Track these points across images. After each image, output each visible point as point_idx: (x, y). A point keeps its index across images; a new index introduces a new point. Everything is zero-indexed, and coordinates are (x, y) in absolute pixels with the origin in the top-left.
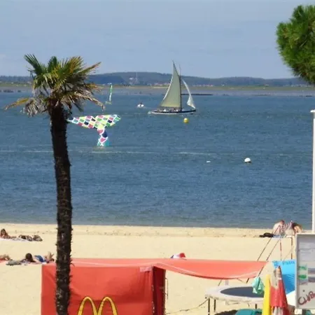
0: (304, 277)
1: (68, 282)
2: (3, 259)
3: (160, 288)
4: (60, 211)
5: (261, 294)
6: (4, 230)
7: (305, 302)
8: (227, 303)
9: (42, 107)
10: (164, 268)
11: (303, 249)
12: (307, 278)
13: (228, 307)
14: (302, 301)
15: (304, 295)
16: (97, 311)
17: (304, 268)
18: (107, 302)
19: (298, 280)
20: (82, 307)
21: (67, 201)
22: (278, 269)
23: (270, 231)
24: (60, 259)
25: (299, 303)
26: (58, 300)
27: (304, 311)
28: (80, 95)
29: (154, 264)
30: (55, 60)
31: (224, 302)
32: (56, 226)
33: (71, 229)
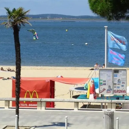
0: (102, 83)
1: (20, 85)
2: (2, 78)
3: (53, 87)
4: (17, 61)
5: (87, 89)
6: (2, 68)
7: (102, 92)
8: (77, 93)
9: (10, 25)
10: (54, 81)
11: (101, 74)
12: (103, 84)
13: (77, 94)
14: (101, 91)
15: (101, 89)
16: (31, 95)
17: (102, 80)
18: (35, 92)
19: (100, 84)
20: (26, 94)
21: (19, 57)
22: (93, 81)
23: (93, 68)
24: (17, 77)
25: (100, 92)
26: (17, 91)
27: (102, 95)
28: (23, 21)
29: (51, 79)
30: (15, 9)
31: (76, 92)
32: (16, 66)
33: (20, 67)
